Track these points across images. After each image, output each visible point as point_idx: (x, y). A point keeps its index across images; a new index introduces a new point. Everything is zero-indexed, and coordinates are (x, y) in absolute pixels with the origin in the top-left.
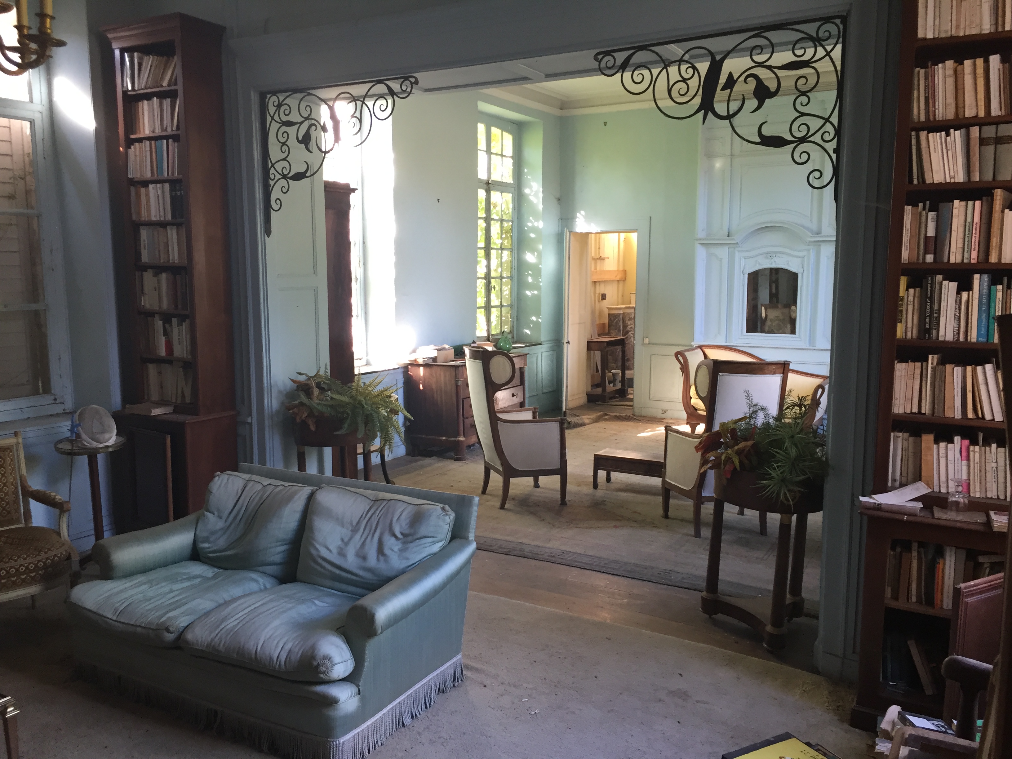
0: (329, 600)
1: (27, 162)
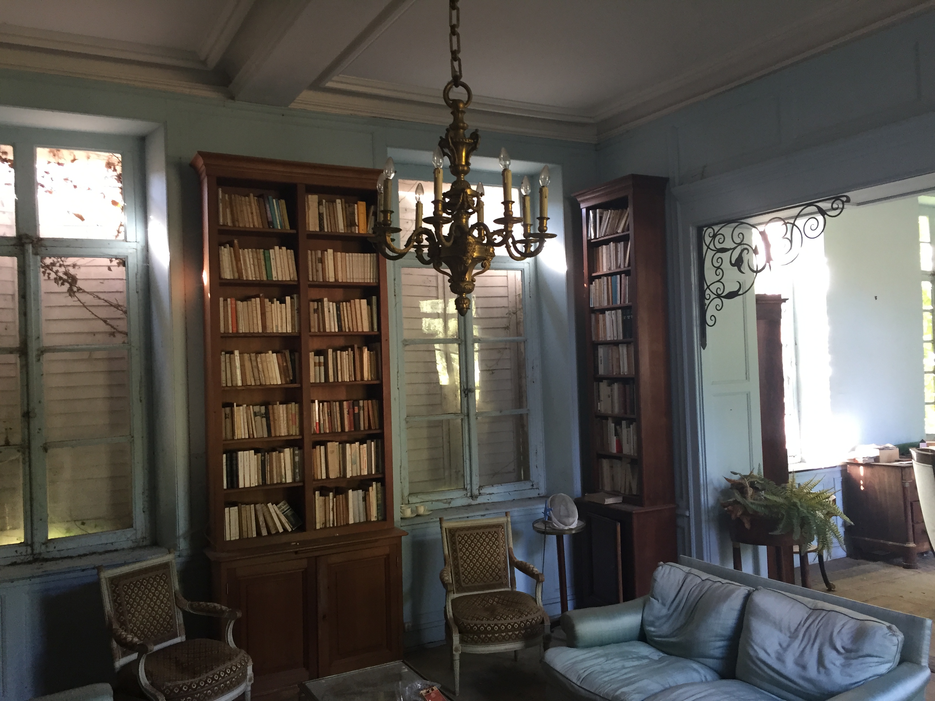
1: (518, 301)
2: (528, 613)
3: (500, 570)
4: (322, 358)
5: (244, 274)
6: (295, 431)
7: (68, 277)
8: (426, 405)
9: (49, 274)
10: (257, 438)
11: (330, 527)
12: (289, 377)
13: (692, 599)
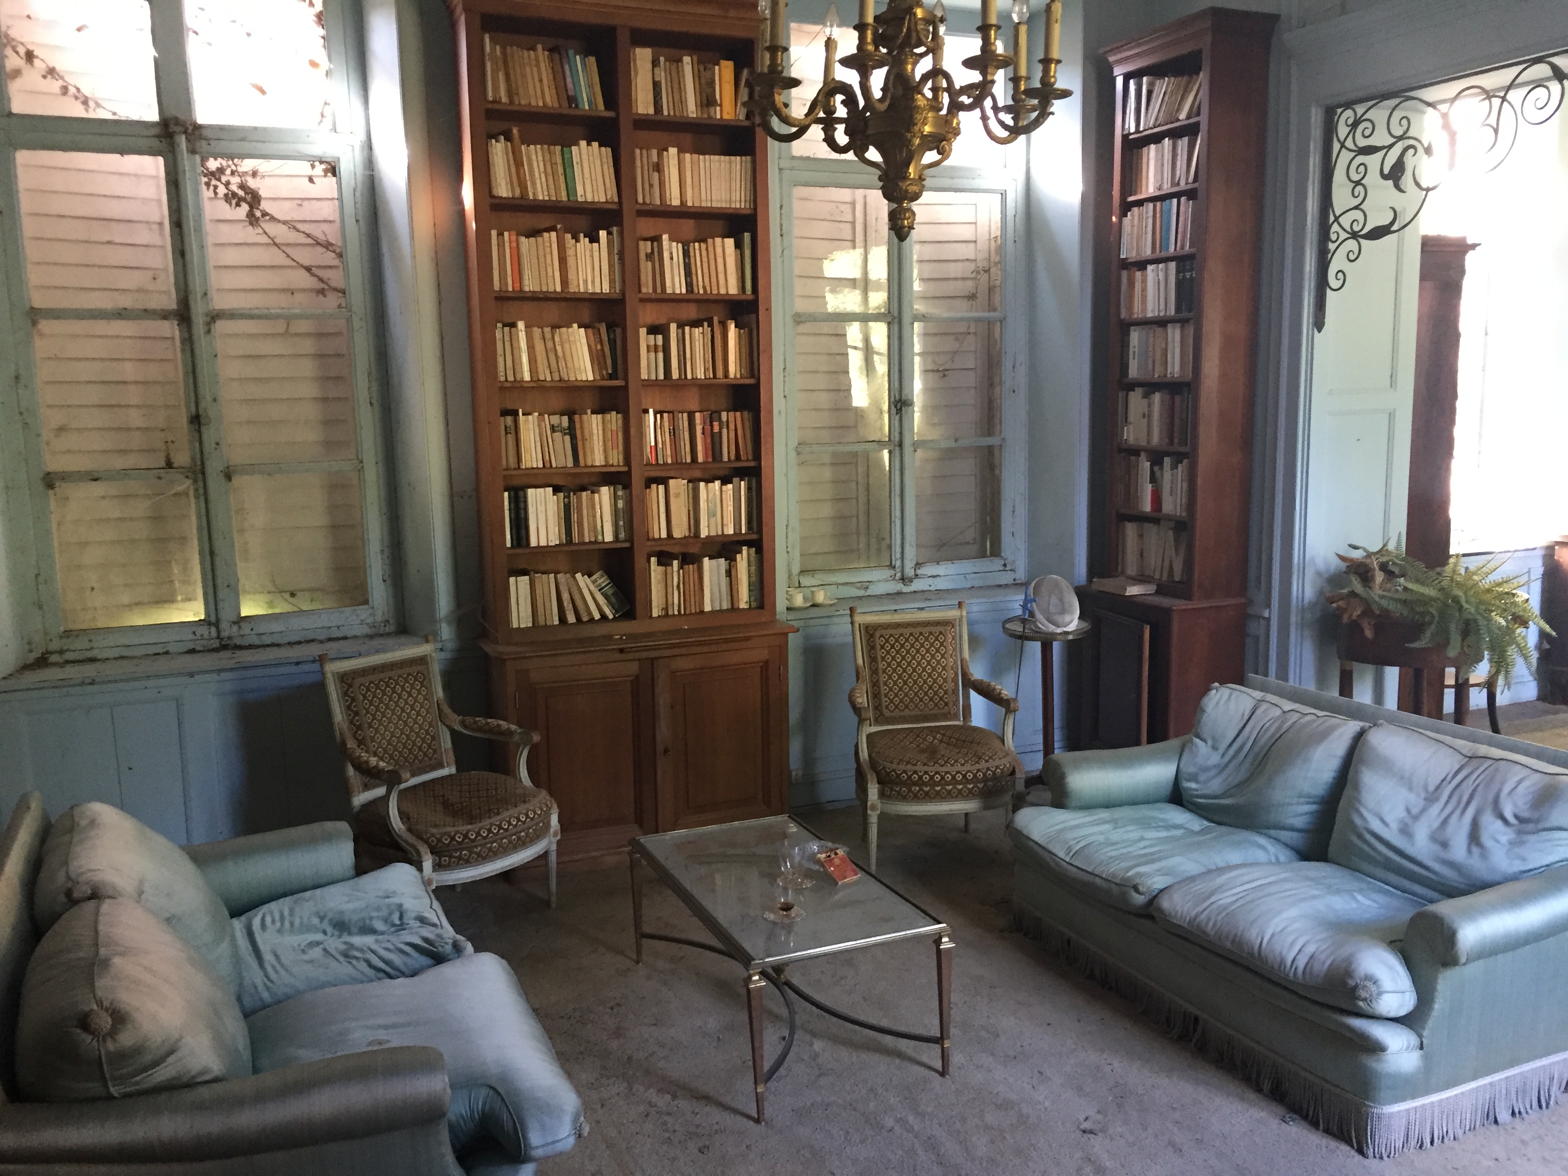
0: (1381, 899)
1: (993, 249)
2: (990, 758)
3: (946, 693)
4: (660, 338)
5: (529, 189)
6: (616, 458)
7: (246, 193)
8: (831, 428)
9: (216, 187)
10: (556, 468)
11: (674, 615)
12: (607, 369)
13: (1263, 740)
